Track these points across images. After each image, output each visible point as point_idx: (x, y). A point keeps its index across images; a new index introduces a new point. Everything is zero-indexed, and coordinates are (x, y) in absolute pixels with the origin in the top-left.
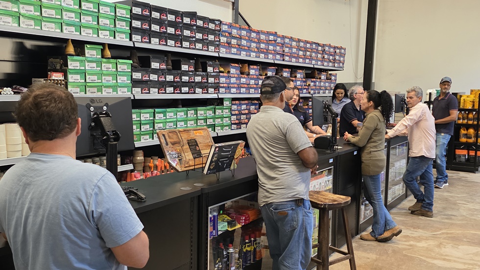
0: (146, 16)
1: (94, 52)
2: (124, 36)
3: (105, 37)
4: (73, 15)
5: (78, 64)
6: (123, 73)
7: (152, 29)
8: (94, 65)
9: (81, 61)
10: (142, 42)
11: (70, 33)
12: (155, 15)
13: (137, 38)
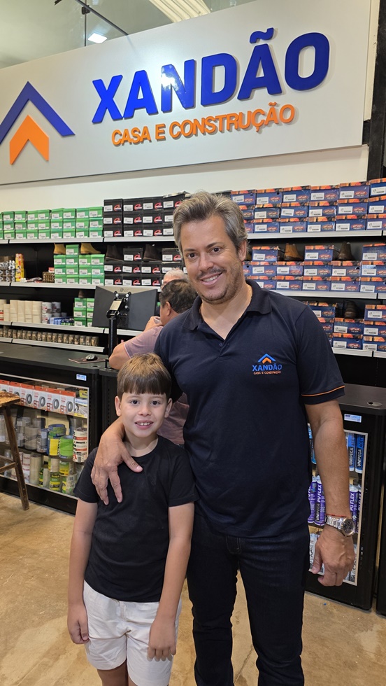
0: (118, 211)
1: (72, 251)
2: (97, 233)
3: (81, 237)
4: (58, 224)
5: (60, 260)
6: (97, 267)
7: (125, 222)
8: (73, 260)
9: (63, 258)
10: (114, 236)
11: (55, 238)
12: (129, 208)
13: (109, 233)
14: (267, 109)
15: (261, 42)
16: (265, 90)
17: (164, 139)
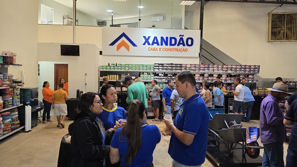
1: (146, 73)
2: (152, 70)
3: (148, 71)
4: (142, 68)
6: (152, 77)
9: (143, 75)
12: (160, 65)
14: (183, 49)
15: (181, 37)
16: (182, 45)
17: (161, 51)
